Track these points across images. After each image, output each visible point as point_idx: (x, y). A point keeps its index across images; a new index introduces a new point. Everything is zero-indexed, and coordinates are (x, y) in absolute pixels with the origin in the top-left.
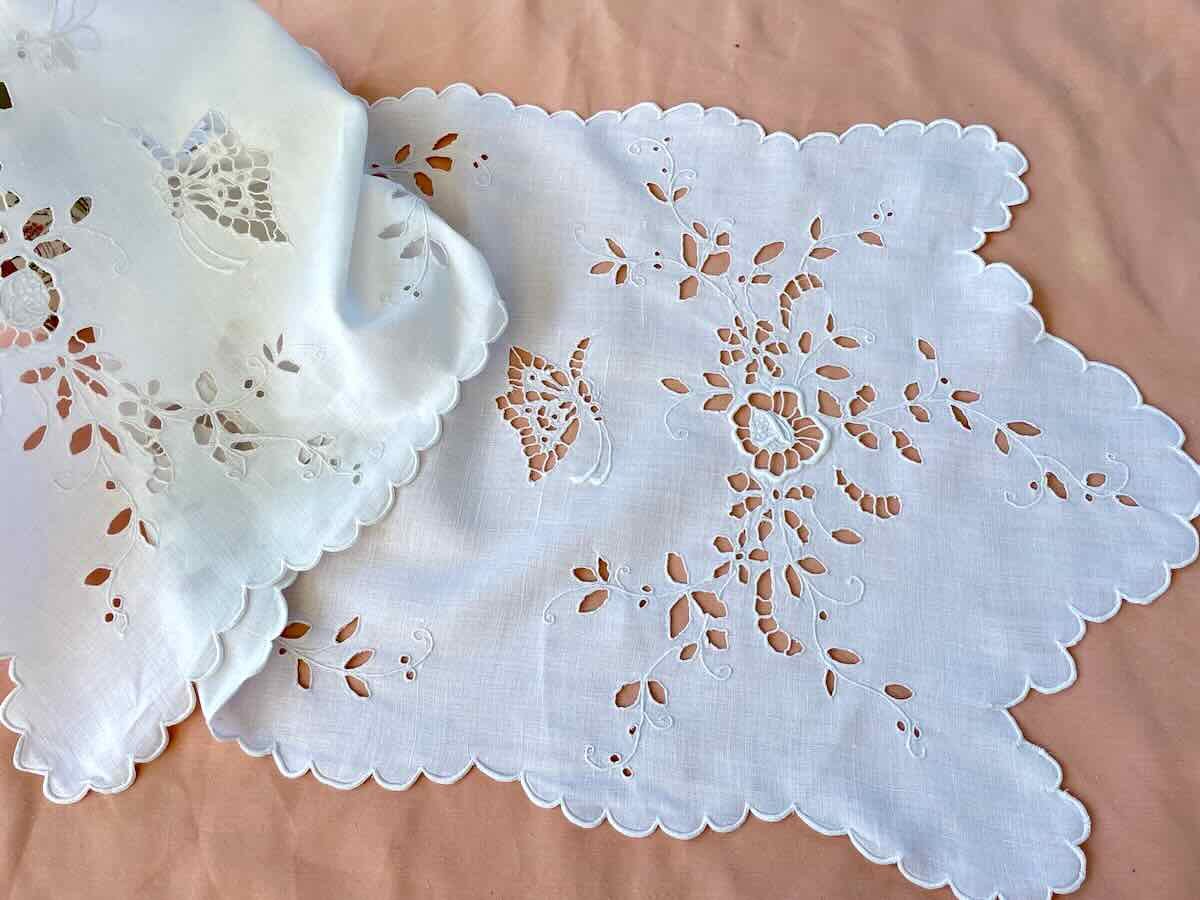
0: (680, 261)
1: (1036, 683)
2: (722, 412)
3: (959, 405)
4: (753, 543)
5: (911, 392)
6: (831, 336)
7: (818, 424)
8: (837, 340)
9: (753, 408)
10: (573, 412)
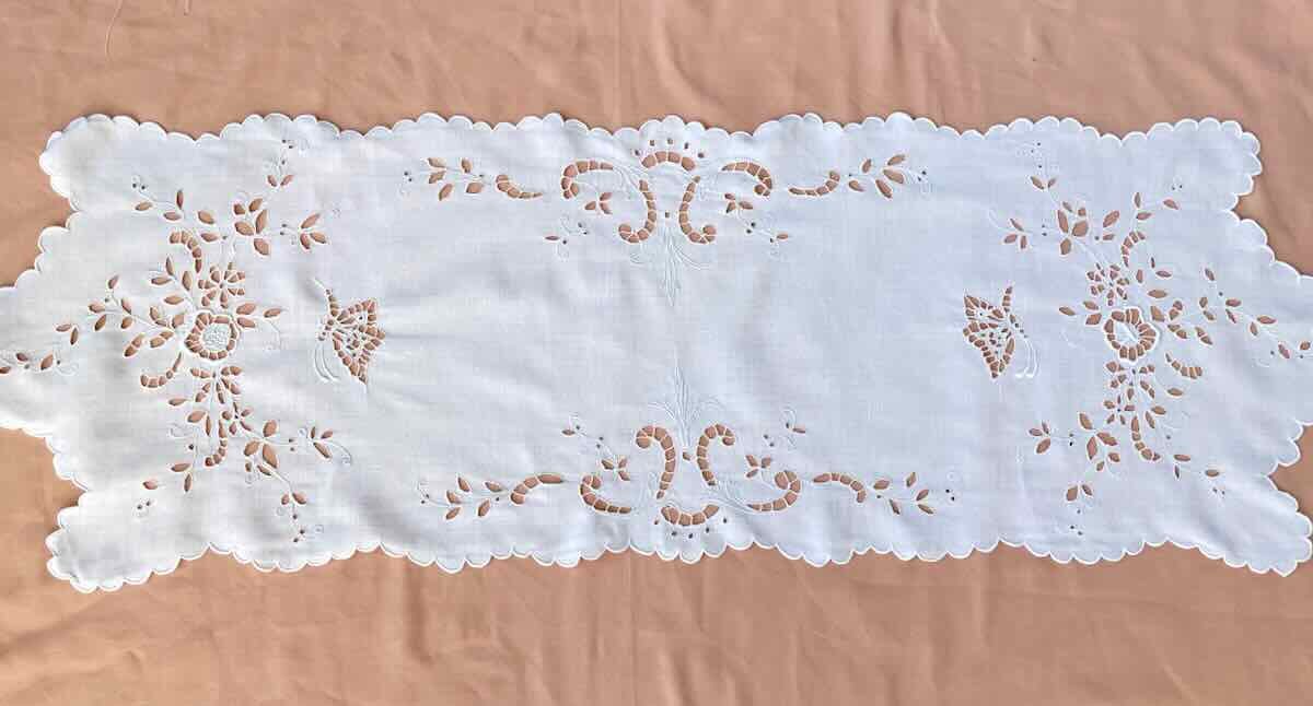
0: (1059, 230)
1: (1281, 461)
2: (1097, 325)
3: (1230, 308)
4: (1126, 401)
5: (1203, 302)
6: (1154, 271)
7: (1152, 327)
8: (1159, 273)
9: (1115, 321)
10: (1010, 334)
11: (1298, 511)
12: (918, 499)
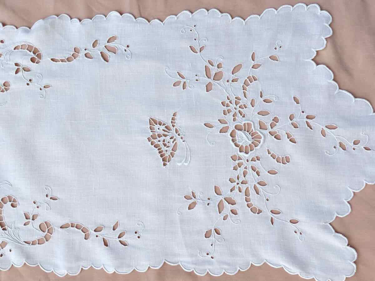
0: (205, 77)
1: (338, 214)
2: (226, 133)
3: (309, 121)
4: (242, 178)
5: (292, 117)
6: (262, 99)
7: (259, 134)
8: (264, 101)
9: (237, 131)
10: (175, 140)
11: (348, 245)
12: (119, 237)
